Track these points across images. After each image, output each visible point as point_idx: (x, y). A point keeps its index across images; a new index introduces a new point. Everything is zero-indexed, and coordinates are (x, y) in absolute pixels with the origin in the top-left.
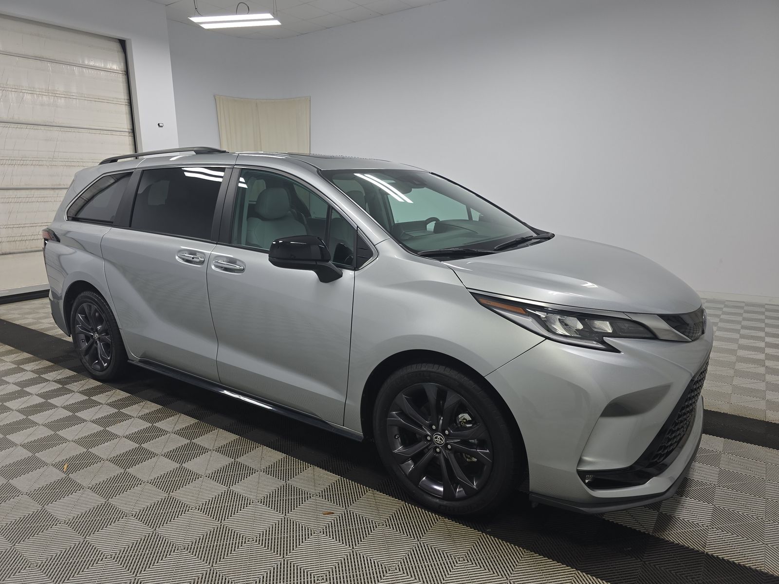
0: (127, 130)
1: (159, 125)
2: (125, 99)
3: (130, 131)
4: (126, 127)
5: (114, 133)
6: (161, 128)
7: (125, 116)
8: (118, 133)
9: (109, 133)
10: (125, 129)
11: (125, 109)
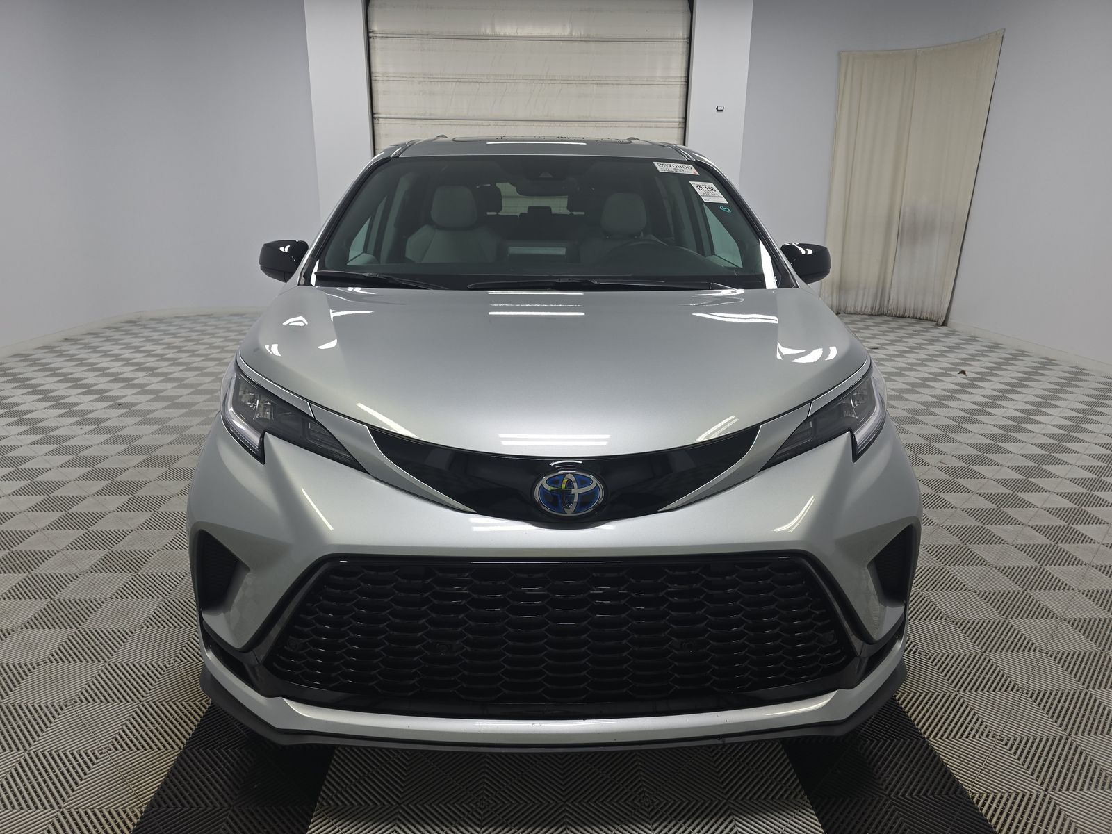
0: (677, 120)
1: (717, 109)
2: (681, 77)
3: (681, 120)
4: (677, 116)
5: (659, 125)
6: (719, 113)
7: (678, 100)
8: (665, 125)
9: (653, 125)
10: (675, 118)
11: (679, 91)
